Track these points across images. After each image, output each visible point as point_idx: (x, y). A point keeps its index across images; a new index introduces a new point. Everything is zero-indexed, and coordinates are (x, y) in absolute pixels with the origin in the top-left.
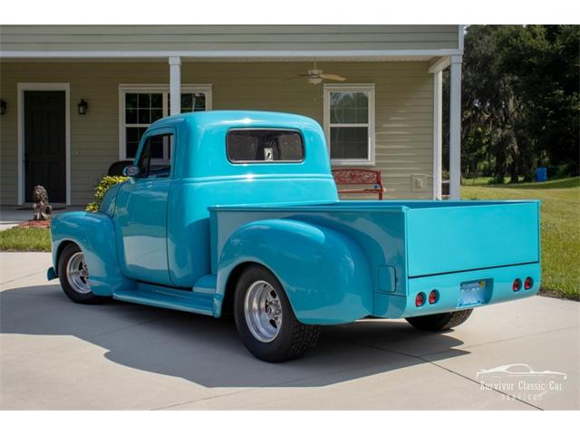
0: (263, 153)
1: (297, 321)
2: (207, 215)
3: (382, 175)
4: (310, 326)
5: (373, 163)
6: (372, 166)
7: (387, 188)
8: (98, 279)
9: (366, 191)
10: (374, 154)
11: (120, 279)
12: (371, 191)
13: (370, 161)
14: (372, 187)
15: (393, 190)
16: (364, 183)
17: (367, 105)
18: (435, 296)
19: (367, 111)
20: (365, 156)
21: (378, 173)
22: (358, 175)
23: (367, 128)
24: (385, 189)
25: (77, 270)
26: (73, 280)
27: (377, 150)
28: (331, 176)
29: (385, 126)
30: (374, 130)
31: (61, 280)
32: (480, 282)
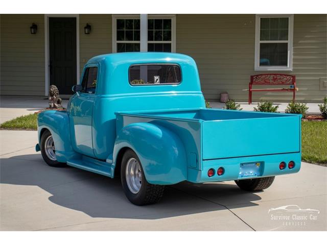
0: (153, 79)
1: (147, 182)
2: (114, 117)
3: (296, 78)
4: (154, 185)
5: (291, 69)
6: (289, 72)
7: (299, 87)
8: (60, 152)
9: (283, 90)
10: (292, 63)
11: (73, 153)
12: (287, 90)
13: (289, 67)
14: (288, 87)
15: (306, 89)
16: (283, 83)
17: (288, 28)
18: (222, 171)
19: (288, 30)
20: (286, 64)
21: (294, 77)
22: (278, 78)
23: (287, 44)
24: (297, 89)
25: (51, 146)
26: (48, 152)
27: (294, 60)
28: (201, 92)
29: (300, 42)
30: (292, 44)
31: (42, 152)
32: (256, 163)
